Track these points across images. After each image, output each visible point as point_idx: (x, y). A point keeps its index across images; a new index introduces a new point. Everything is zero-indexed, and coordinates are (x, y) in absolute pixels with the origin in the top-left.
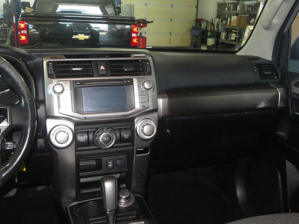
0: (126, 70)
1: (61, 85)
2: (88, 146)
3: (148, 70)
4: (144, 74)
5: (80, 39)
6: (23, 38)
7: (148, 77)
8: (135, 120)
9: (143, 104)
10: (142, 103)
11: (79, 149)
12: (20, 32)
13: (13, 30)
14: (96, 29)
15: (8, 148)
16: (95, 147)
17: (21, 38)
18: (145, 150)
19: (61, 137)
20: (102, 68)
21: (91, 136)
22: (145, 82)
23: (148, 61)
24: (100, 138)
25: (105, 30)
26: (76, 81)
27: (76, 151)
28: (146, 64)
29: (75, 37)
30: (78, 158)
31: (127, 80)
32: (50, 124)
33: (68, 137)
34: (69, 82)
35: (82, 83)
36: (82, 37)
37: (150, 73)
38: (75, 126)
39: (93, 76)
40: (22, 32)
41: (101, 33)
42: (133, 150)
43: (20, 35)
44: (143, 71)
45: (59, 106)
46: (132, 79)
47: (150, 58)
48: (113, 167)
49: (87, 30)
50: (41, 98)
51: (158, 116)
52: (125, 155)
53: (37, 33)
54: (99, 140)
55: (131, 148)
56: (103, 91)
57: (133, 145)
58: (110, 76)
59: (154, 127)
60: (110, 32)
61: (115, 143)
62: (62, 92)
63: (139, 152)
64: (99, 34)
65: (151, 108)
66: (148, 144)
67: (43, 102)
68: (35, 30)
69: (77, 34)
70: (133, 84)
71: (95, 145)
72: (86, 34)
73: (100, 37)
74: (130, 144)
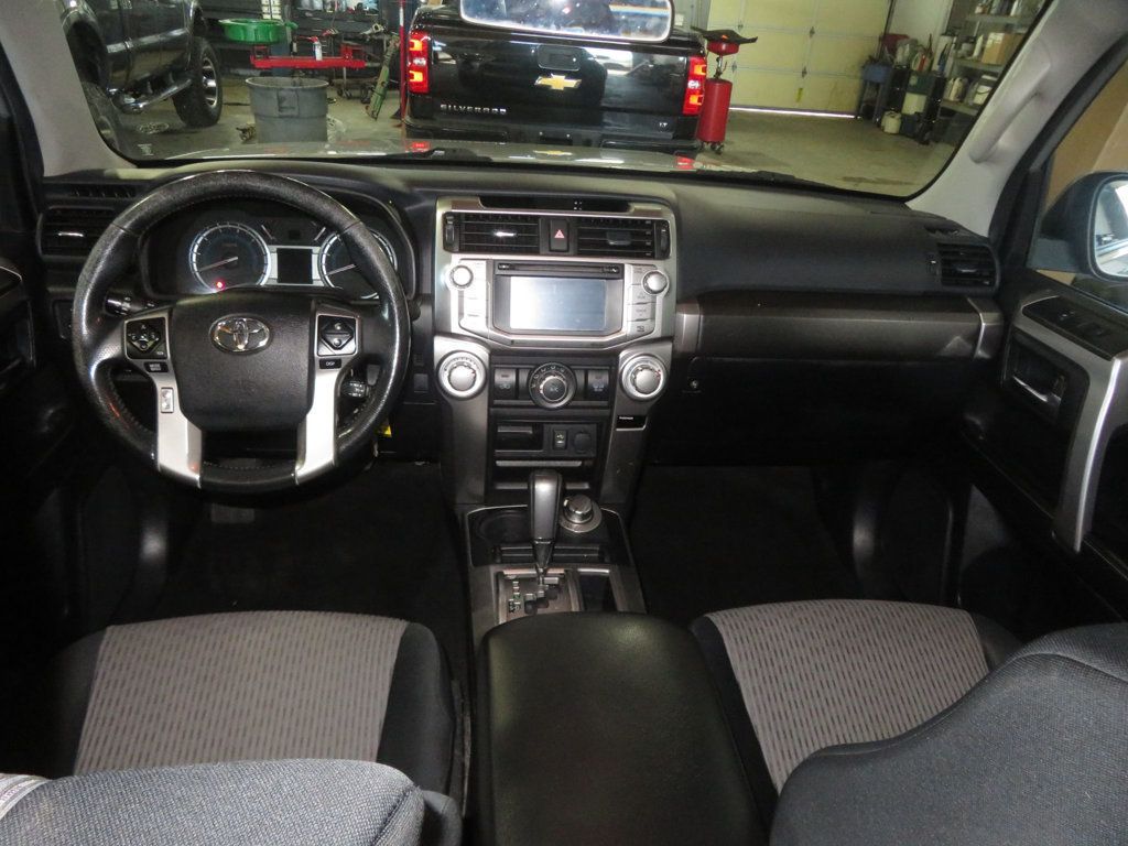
0: (612, 243)
1: (466, 268)
2: (516, 398)
3: (663, 244)
4: (652, 257)
5: (554, 88)
6: (418, 77)
7: (659, 265)
8: (622, 355)
9: (640, 323)
10: (638, 320)
11: (496, 402)
12: (412, 61)
13: (398, 45)
14: (601, 62)
15: (354, 395)
16: (530, 402)
17: (412, 77)
18: (638, 421)
19: (462, 374)
20: (560, 235)
21: (524, 377)
22: (649, 275)
23: (664, 224)
24: (542, 386)
25: (626, 65)
26: (501, 263)
27: (491, 405)
28: (659, 232)
29: (541, 81)
30: (494, 420)
31: (611, 266)
32: (441, 346)
33: (475, 377)
34: (484, 262)
35: (513, 266)
36: (559, 82)
37: (665, 255)
38: (490, 355)
39: (536, 252)
40: (417, 61)
41: (610, 72)
42: (611, 417)
43: (412, 68)
44: (651, 248)
45: (461, 314)
46: (623, 265)
47: (671, 219)
48: (566, 447)
49: (572, 65)
50: (426, 290)
51: (674, 352)
52: (595, 426)
53: (454, 62)
54: (539, 389)
55: (607, 412)
56: (555, 287)
57: (611, 407)
58: (574, 256)
59: (659, 376)
60: (635, 71)
61: (573, 399)
62: (468, 284)
63: (621, 424)
64: (605, 75)
65: (657, 333)
66: (644, 410)
67: (430, 299)
68: (448, 56)
69: (547, 74)
70: (623, 277)
71: (531, 399)
72: (570, 75)
73: (607, 81)
74: (605, 403)
